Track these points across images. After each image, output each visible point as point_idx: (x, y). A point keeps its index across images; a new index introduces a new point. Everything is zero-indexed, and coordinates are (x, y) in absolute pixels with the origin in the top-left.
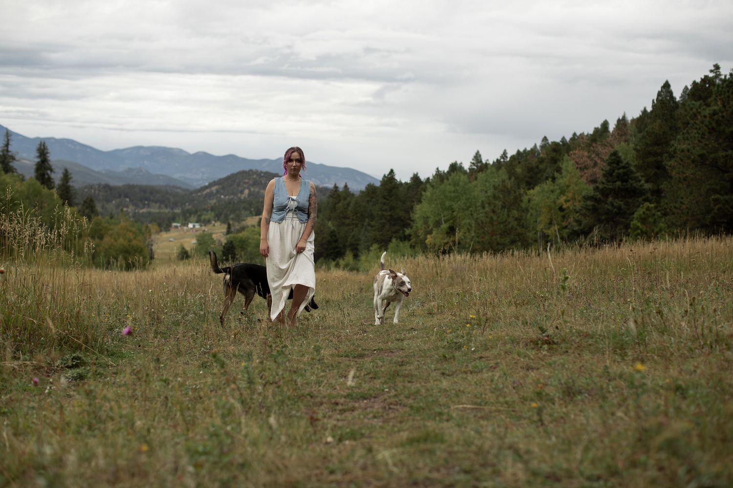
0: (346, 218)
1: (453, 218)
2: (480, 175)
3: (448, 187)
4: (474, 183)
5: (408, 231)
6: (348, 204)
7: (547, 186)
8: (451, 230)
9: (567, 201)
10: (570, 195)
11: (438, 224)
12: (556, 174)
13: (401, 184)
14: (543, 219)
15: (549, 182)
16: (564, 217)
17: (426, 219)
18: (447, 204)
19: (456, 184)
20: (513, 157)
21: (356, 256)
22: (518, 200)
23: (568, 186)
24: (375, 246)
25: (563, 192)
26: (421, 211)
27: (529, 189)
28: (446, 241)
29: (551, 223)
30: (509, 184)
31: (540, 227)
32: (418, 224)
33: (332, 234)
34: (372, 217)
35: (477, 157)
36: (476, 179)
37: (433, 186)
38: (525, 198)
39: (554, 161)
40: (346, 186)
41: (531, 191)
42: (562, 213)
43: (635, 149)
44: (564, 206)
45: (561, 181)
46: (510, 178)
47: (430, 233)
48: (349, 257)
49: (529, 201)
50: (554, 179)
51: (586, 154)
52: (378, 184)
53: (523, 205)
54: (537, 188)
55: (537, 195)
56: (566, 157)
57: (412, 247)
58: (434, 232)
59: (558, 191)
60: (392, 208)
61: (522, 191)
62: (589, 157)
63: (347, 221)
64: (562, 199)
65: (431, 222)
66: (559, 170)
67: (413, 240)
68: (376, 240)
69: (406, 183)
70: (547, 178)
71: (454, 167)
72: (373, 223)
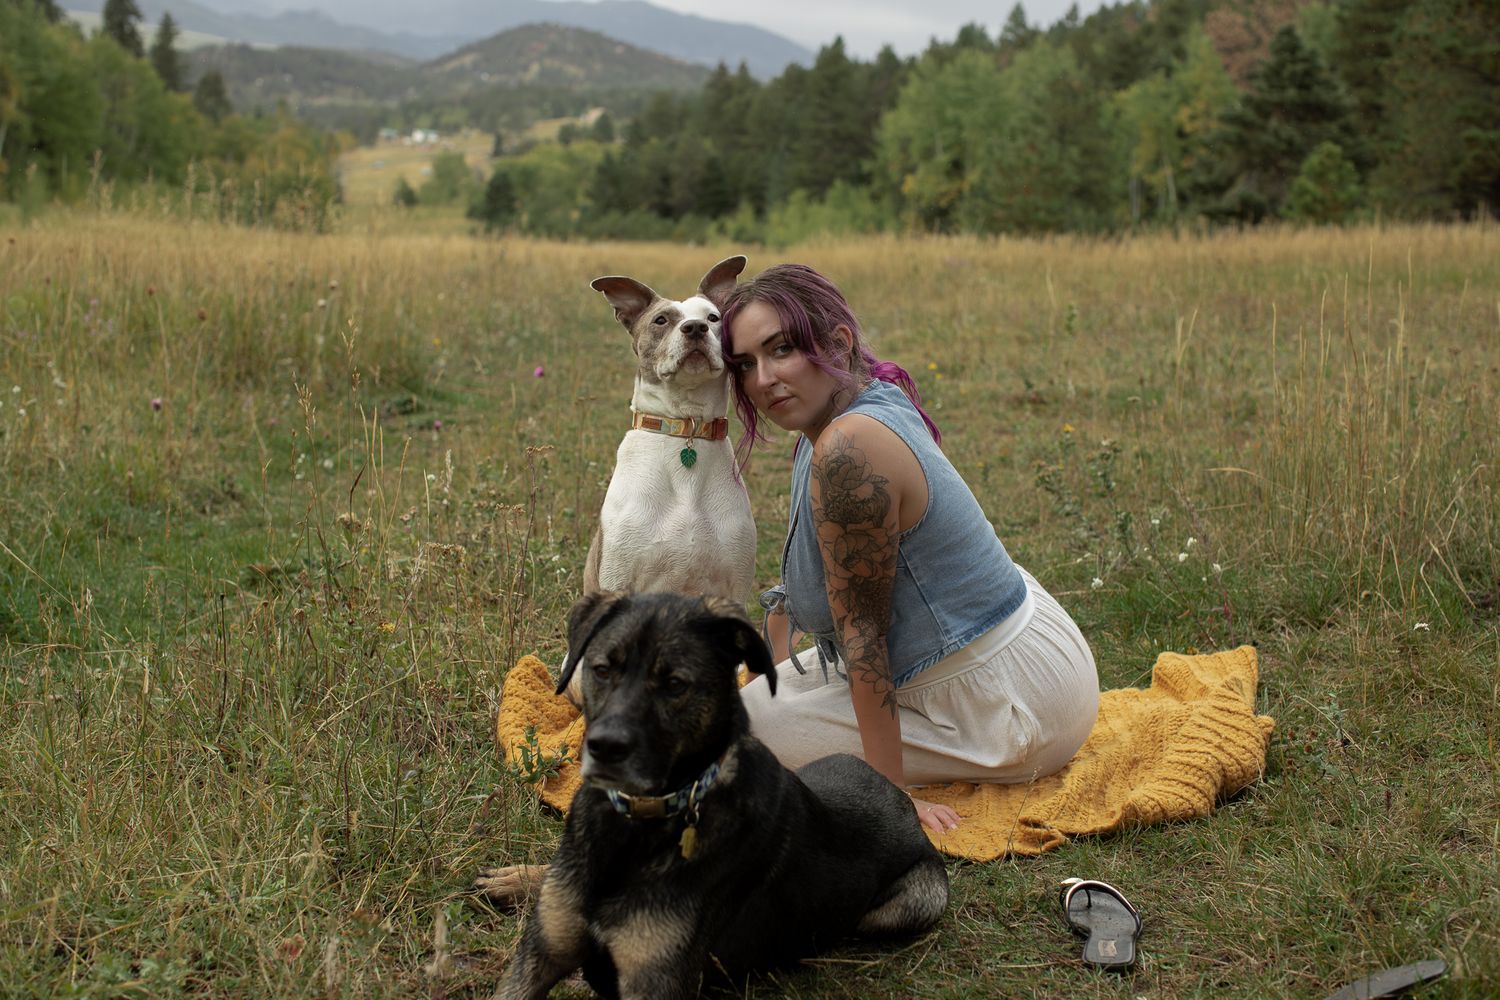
0: (742, 132)
1: (959, 144)
2: (1021, 57)
3: (950, 76)
4: (1007, 72)
5: (867, 166)
6: (748, 104)
7: (1154, 84)
8: (957, 168)
9: (1193, 118)
10: (1200, 106)
11: (928, 154)
12: (1175, 62)
13: (856, 66)
14: (1142, 153)
15: (1160, 76)
16: (1185, 151)
17: (905, 144)
18: (950, 113)
19: (967, 73)
20: (1091, 21)
21: (760, 213)
22: (1092, 111)
23: (1197, 88)
24: (799, 194)
25: (1185, 100)
26: (895, 124)
27: (1118, 88)
28: (944, 188)
29: (1156, 163)
30: (1078, 77)
31: (1136, 169)
32: (890, 153)
33: (712, 164)
34: (794, 133)
35: (1018, 16)
36: (1010, 63)
37: (921, 76)
38: (1108, 108)
39: (1174, 32)
40: (743, 68)
41: (1123, 95)
42: (1181, 143)
43: (1340, 18)
44: (1188, 128)
45: (1186, 76)
46: (1080, 66)
47: (912, 170)
48: (745, 215)
49: (1118, 114)
50: (1169, 71)
51: (1240, 19)
52: (809, 64)
53: (1103, 124)
54: (1135, 89)
55: (1132, 100)
56: (1196, 26)
57: (875, 198)
58: (921, 171)
59: (1176, 98)
60: (838, 116)
61: (1102, 94)
62: (1247, 27)
63: (744, 140)
64: (1184, 114)
65: (915, 150)
66: (1180, 53)
67: (877, 184)
68: (803, 182)
69: (868, 65)
70: (1156, 68)
71: (970, 37)
72: (796, 146)
